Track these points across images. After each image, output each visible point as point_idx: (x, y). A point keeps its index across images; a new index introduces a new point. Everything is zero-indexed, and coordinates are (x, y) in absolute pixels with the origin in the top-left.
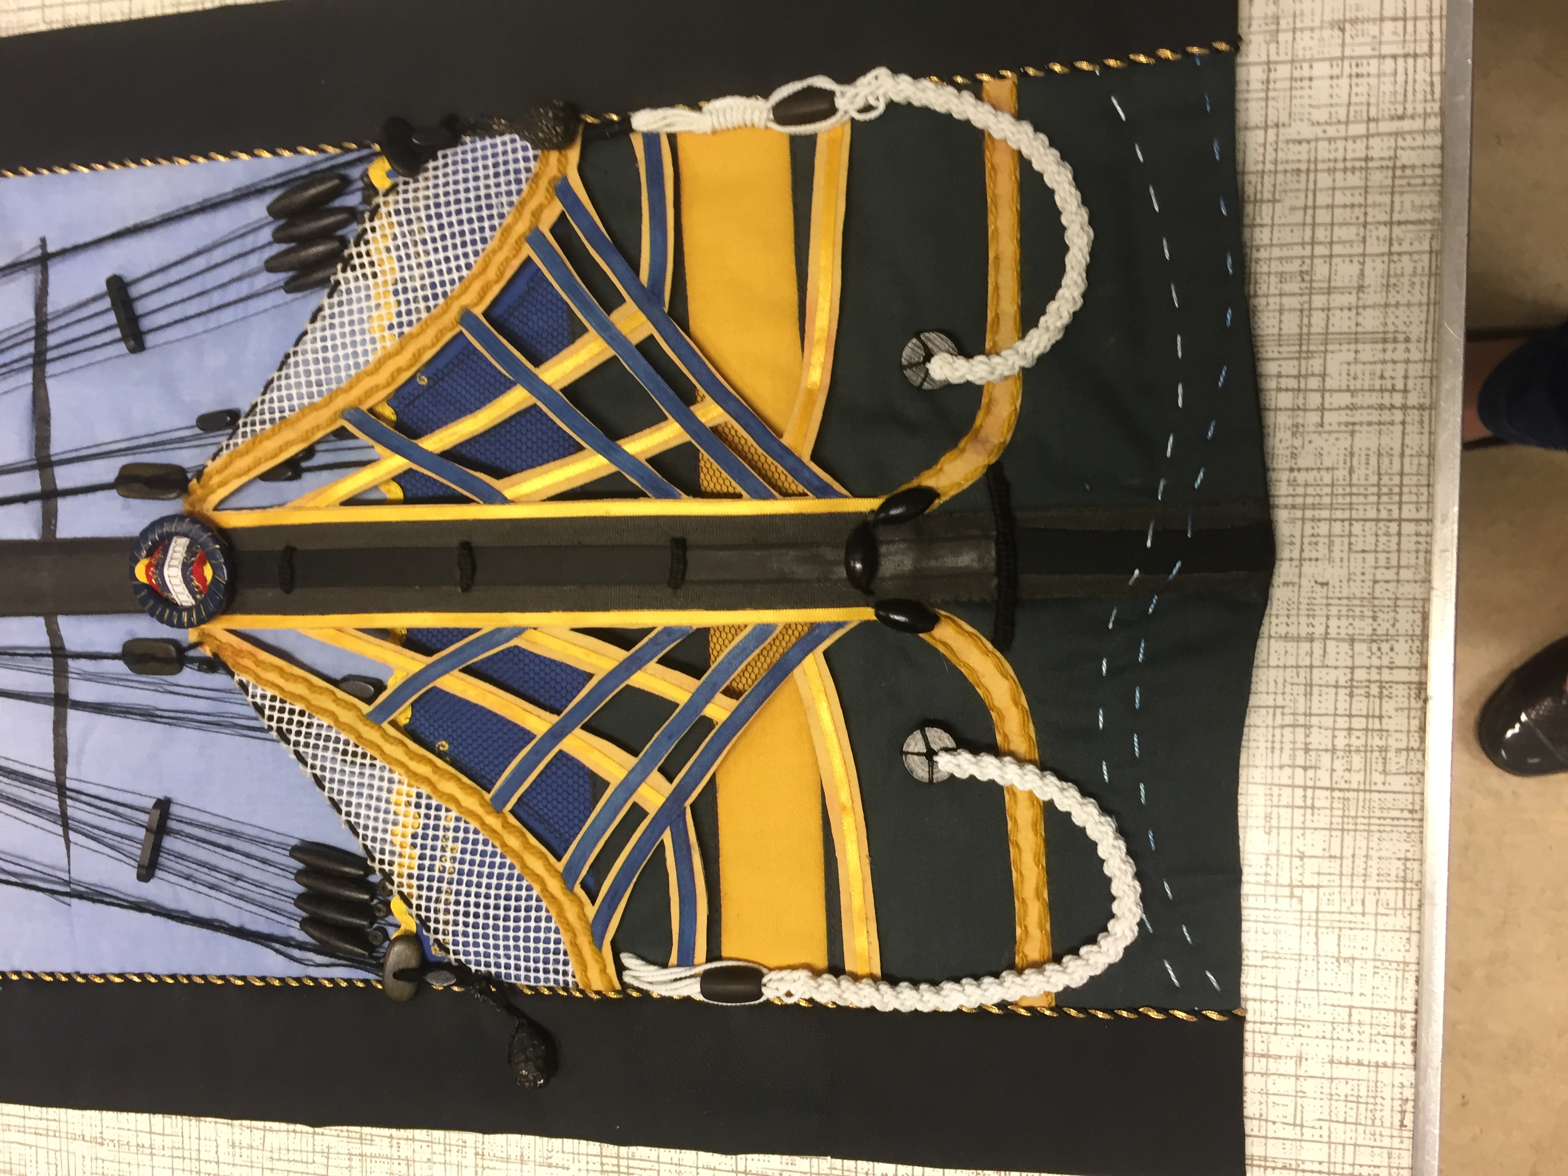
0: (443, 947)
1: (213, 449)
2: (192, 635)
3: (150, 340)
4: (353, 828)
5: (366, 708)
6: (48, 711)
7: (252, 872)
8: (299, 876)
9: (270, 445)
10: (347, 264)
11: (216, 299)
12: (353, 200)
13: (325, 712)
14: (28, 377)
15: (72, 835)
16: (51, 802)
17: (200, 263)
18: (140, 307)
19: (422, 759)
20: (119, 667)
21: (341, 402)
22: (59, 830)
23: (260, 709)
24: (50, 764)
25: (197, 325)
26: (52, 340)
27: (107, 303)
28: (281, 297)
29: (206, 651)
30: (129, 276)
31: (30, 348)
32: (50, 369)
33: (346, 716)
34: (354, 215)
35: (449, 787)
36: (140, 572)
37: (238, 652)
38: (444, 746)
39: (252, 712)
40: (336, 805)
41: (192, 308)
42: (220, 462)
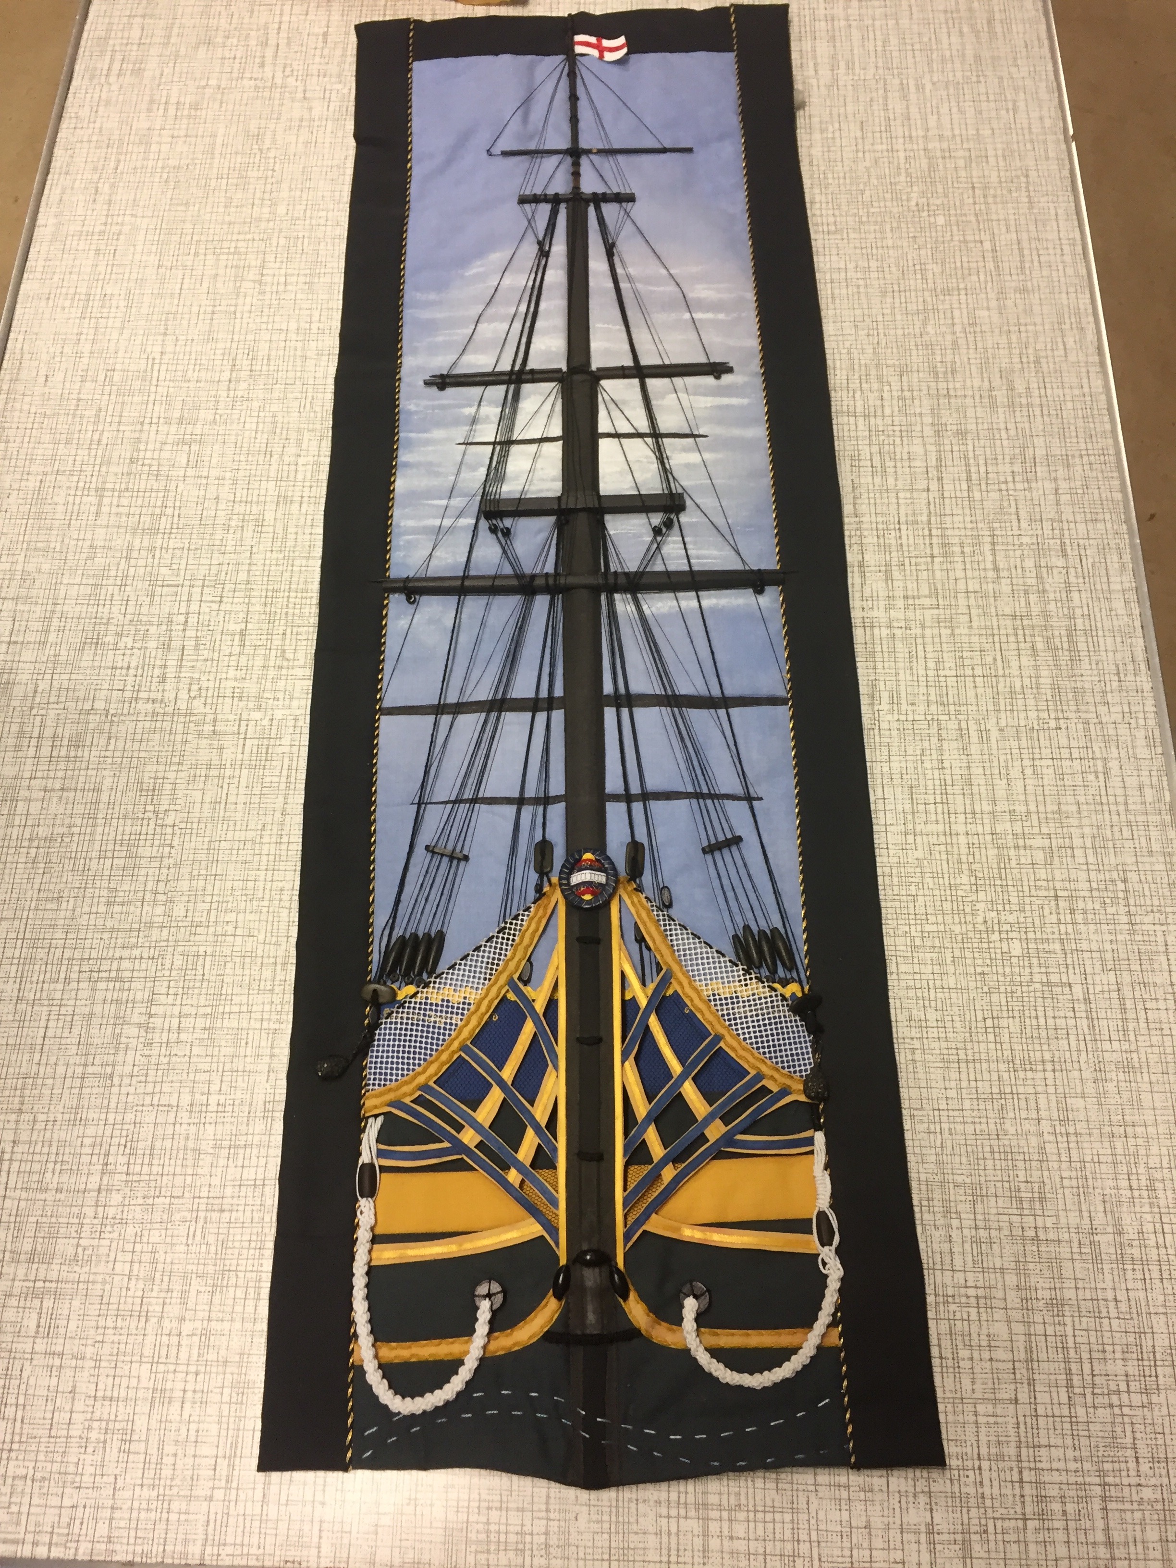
0: (389, 1015)
1: (651, 897)
2: (555, 879)
3: (709, 857)
4: (452, 967)
5: (516, 977)
6: (516, 795)
7: (430, 908)
8: (427, 935)
9: (653, 929)
10: (747, 972)
11: (730, 894)
12: (781, 972)
13: (514, 954)
14: (690, 789)
15: (449, 806)
16: (468, 794)
17: (749, 886)
18: (726, 851)
19: (489, 1007)
20: (538, 837)
21: (675, 968)
22: (453, 798)
23: (516, 918)
24: (487, 795)
25: (716, 883)
26: (709, 802)
27: (729, 836)
28: (732, 933)
29: (546, 889)
30: (742, 845)
31: (705, 790)
32: (694, 801)
33: (512, 965)
34: (774, 971)
35: (474, 1021)
36: (588, 856)
37: (546, 908)
38: (495, 1018)
39: (514, 912)
40: (465, 958)
41: (726, 882)
42: (644, 901)
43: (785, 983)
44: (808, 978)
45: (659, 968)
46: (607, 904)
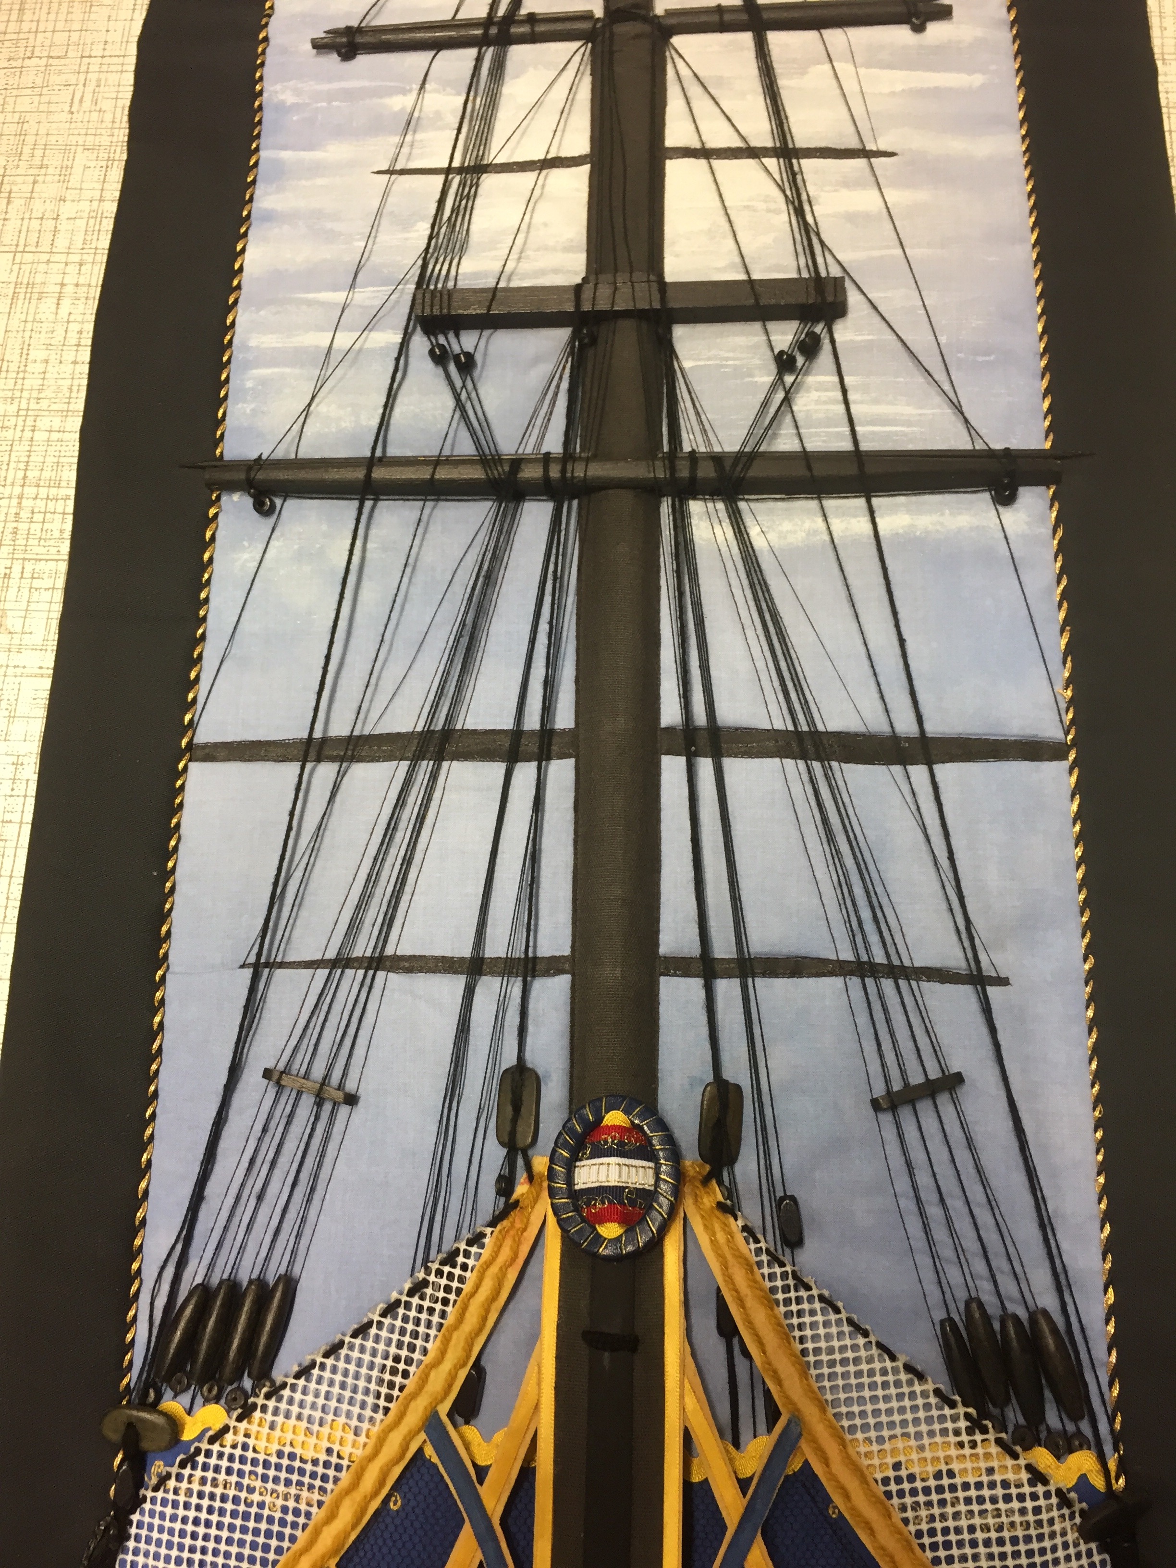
0: (163, 1479)
1: (756, 1222)
2: (540, 1163)
3: (886, 1118)
4: (304, 1372)
5: (444, 1409)
6: (465, 951)
7: (261, 1233)
8: (260, 1283)
11: (934, 1212)
13: (443, 1353)
14: (847, 955)
15: (322, 973)
16: (363, 948)
17: (976, 1192)
18: (925, 1107)
19: (381, 1483)
20: (509, 1059)
22: (331, 954)
23: (450, 1259)
24: (406, 949)
25: (903, 1184)
26: (887, 985)
27: (934, 1074)
28: (939, 1315)
29: (521, 1189)
30: (963, 1092)
31: (879, 958)
32: (854, 982)
33: (437, 1380)
34: (1035, 1416)
35: (346, 1514)
36: (615, 1118)
37: (518, 1243)
38: (394, 1506)
39: (447, 1247)
40: (333, 1350)
41: (924, 1179)
42: (740, 1237)
43: (1060, 1450)
44: (1117, 1439)
45: (773, 1414)
46: (656, 1245)
